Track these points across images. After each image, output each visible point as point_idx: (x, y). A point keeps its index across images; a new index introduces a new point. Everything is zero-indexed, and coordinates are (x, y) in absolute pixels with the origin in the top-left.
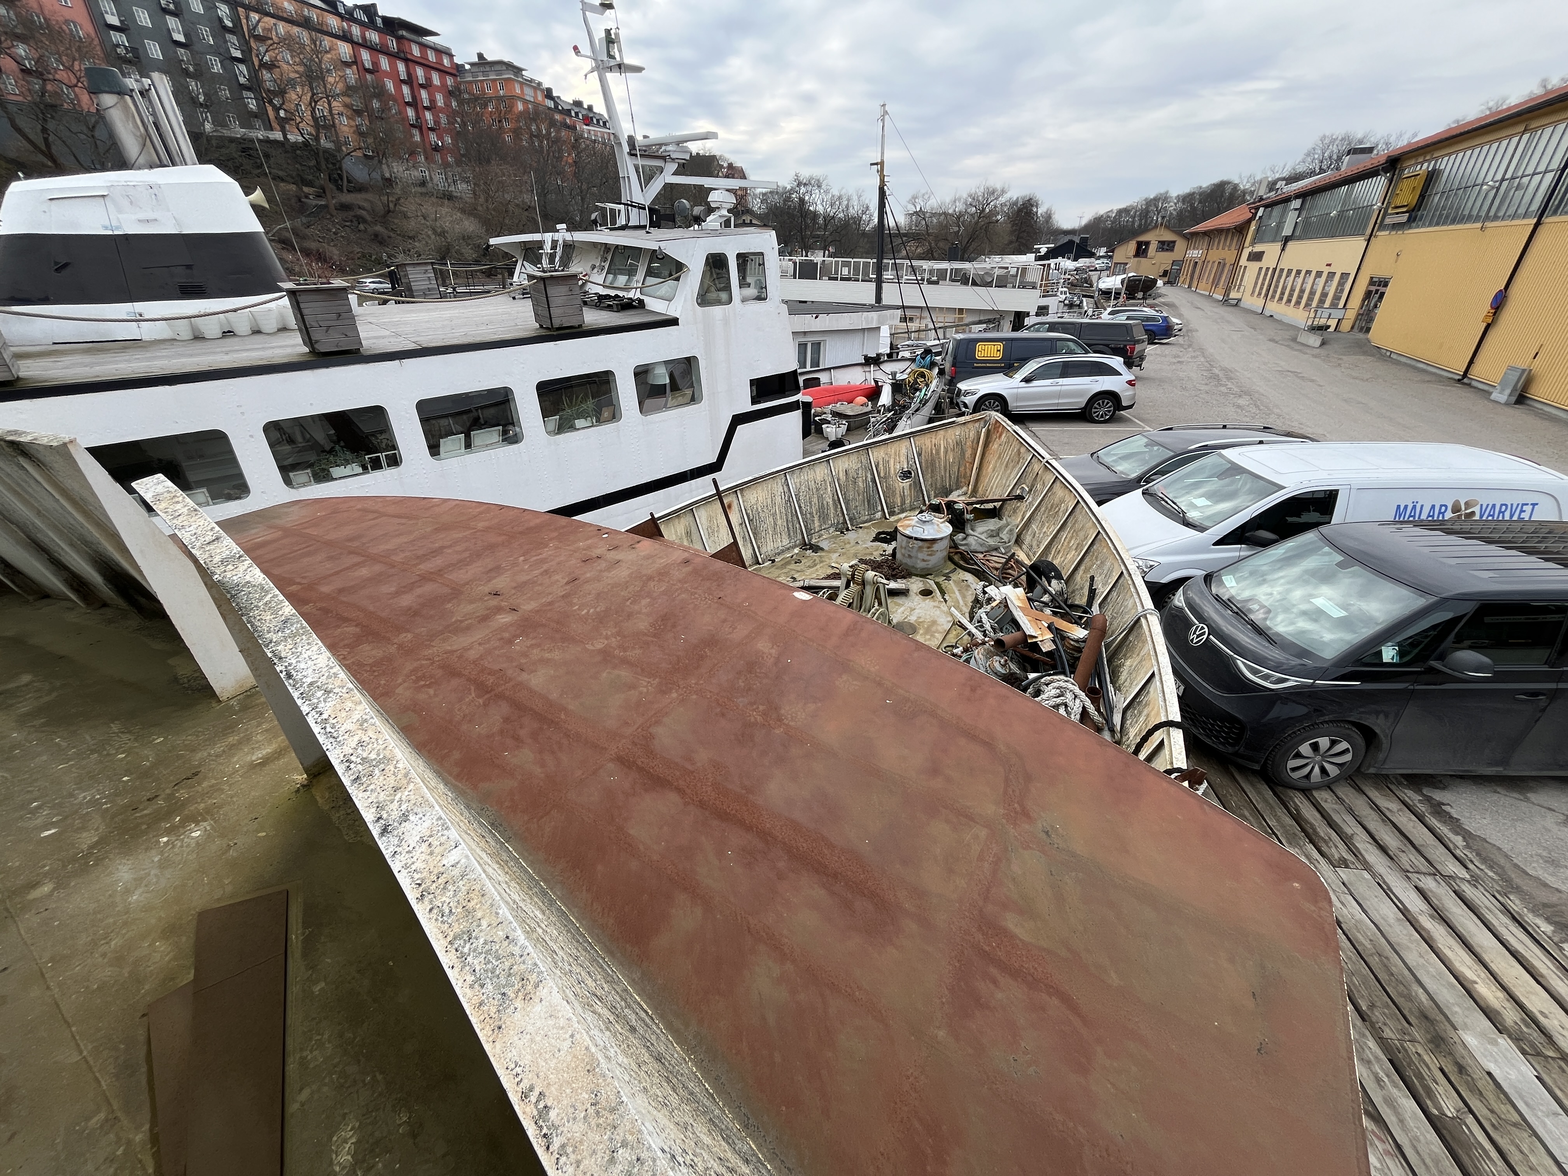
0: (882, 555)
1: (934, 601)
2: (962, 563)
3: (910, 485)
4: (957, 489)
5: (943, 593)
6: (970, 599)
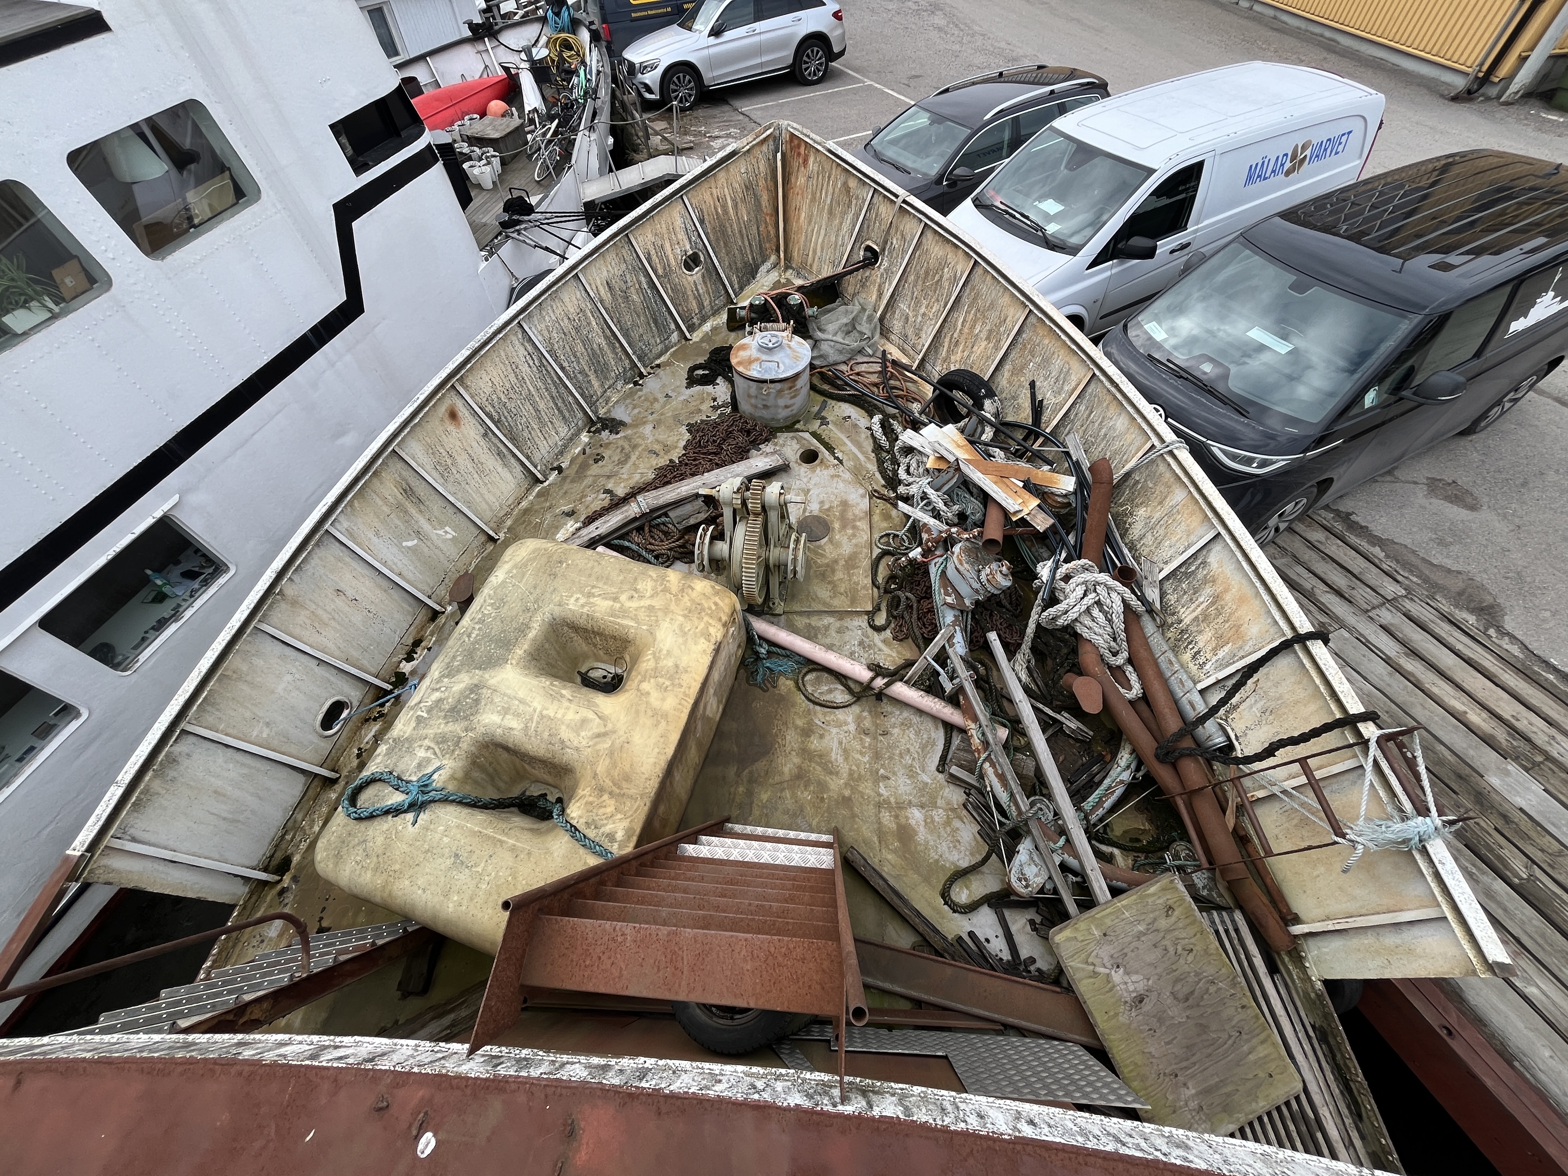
0: (715, 408)
1: (827, 467)
2: (826, 387)
3: (703, 276)
4: (763, 262)
5: (831, 449)
6: (869, 446)
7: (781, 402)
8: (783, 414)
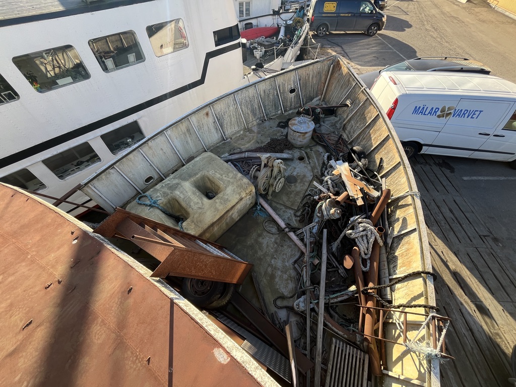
0: (281, 136)
3: (295, 96)
4: (316, 97)
5: (308, 158)
7: (299, 139)
8: (299, 143)
